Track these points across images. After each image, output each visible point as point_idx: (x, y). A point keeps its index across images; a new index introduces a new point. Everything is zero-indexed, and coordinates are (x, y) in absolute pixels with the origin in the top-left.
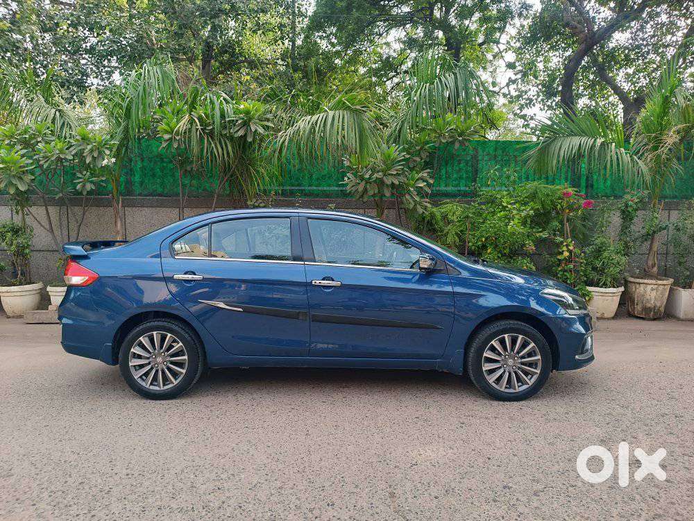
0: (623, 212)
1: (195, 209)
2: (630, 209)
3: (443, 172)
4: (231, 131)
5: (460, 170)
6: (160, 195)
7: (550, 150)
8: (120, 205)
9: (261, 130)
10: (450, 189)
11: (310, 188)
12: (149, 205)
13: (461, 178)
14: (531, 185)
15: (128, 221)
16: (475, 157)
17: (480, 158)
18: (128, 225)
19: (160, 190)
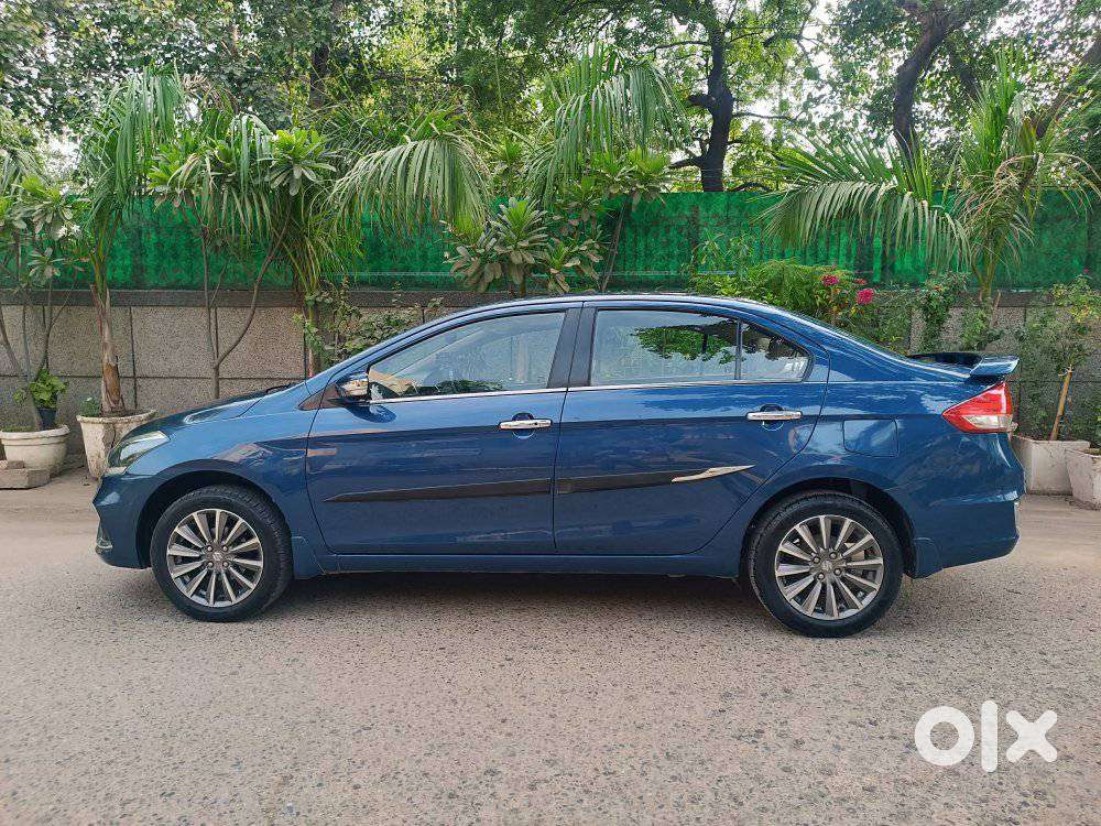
0: (925, 310)
1: (239, 310)
2: (933, 304)
3: (641, 246)
4: (266, 179)
5: (669, 242)
6: (183, 287)
7: (803, 204)
8: (108, 303)
9: (311, 176)
10: (652, 274)
11: (422, 274)
12: (170, 303)
13: (670, 255)
14: (772, 266)
15: (135, 330)
16: (693, 221)
17: (701, 222)
18: (136, 336)
19: (186, 279)
